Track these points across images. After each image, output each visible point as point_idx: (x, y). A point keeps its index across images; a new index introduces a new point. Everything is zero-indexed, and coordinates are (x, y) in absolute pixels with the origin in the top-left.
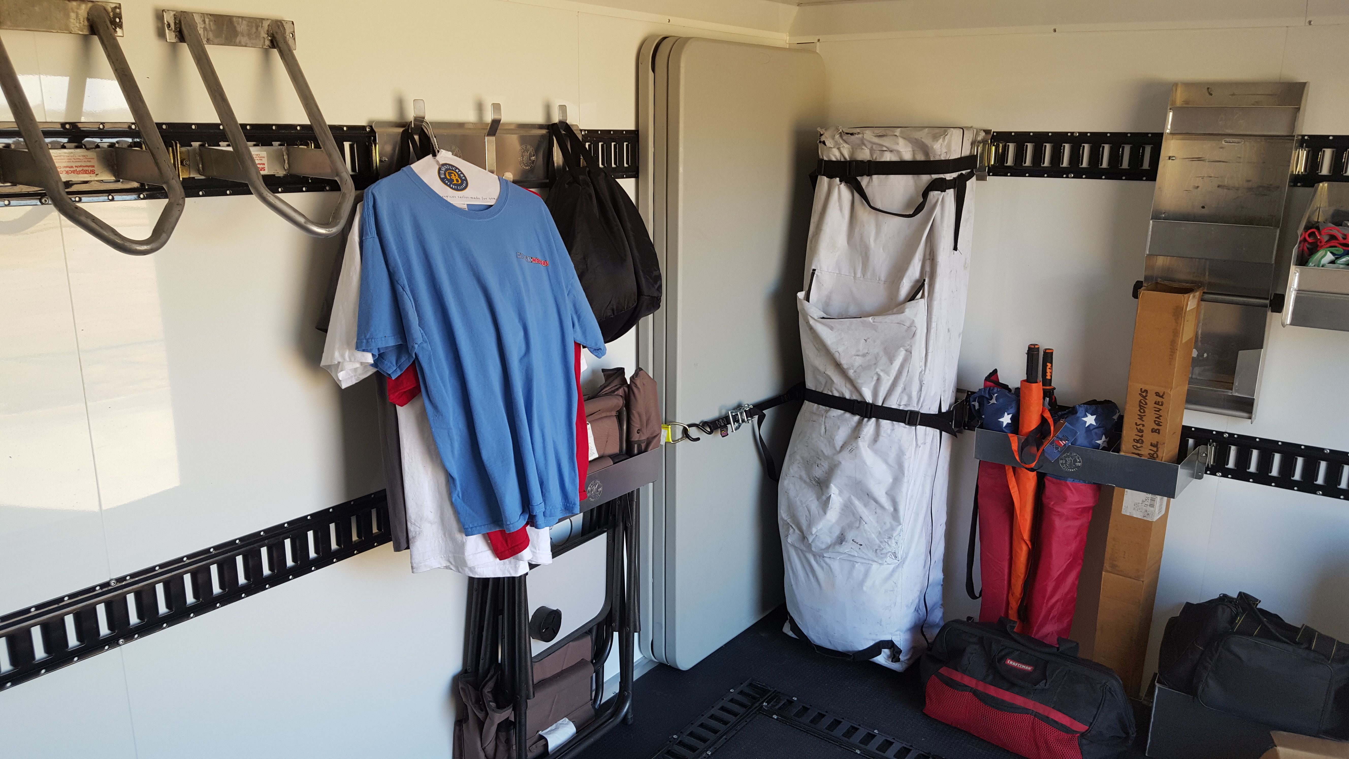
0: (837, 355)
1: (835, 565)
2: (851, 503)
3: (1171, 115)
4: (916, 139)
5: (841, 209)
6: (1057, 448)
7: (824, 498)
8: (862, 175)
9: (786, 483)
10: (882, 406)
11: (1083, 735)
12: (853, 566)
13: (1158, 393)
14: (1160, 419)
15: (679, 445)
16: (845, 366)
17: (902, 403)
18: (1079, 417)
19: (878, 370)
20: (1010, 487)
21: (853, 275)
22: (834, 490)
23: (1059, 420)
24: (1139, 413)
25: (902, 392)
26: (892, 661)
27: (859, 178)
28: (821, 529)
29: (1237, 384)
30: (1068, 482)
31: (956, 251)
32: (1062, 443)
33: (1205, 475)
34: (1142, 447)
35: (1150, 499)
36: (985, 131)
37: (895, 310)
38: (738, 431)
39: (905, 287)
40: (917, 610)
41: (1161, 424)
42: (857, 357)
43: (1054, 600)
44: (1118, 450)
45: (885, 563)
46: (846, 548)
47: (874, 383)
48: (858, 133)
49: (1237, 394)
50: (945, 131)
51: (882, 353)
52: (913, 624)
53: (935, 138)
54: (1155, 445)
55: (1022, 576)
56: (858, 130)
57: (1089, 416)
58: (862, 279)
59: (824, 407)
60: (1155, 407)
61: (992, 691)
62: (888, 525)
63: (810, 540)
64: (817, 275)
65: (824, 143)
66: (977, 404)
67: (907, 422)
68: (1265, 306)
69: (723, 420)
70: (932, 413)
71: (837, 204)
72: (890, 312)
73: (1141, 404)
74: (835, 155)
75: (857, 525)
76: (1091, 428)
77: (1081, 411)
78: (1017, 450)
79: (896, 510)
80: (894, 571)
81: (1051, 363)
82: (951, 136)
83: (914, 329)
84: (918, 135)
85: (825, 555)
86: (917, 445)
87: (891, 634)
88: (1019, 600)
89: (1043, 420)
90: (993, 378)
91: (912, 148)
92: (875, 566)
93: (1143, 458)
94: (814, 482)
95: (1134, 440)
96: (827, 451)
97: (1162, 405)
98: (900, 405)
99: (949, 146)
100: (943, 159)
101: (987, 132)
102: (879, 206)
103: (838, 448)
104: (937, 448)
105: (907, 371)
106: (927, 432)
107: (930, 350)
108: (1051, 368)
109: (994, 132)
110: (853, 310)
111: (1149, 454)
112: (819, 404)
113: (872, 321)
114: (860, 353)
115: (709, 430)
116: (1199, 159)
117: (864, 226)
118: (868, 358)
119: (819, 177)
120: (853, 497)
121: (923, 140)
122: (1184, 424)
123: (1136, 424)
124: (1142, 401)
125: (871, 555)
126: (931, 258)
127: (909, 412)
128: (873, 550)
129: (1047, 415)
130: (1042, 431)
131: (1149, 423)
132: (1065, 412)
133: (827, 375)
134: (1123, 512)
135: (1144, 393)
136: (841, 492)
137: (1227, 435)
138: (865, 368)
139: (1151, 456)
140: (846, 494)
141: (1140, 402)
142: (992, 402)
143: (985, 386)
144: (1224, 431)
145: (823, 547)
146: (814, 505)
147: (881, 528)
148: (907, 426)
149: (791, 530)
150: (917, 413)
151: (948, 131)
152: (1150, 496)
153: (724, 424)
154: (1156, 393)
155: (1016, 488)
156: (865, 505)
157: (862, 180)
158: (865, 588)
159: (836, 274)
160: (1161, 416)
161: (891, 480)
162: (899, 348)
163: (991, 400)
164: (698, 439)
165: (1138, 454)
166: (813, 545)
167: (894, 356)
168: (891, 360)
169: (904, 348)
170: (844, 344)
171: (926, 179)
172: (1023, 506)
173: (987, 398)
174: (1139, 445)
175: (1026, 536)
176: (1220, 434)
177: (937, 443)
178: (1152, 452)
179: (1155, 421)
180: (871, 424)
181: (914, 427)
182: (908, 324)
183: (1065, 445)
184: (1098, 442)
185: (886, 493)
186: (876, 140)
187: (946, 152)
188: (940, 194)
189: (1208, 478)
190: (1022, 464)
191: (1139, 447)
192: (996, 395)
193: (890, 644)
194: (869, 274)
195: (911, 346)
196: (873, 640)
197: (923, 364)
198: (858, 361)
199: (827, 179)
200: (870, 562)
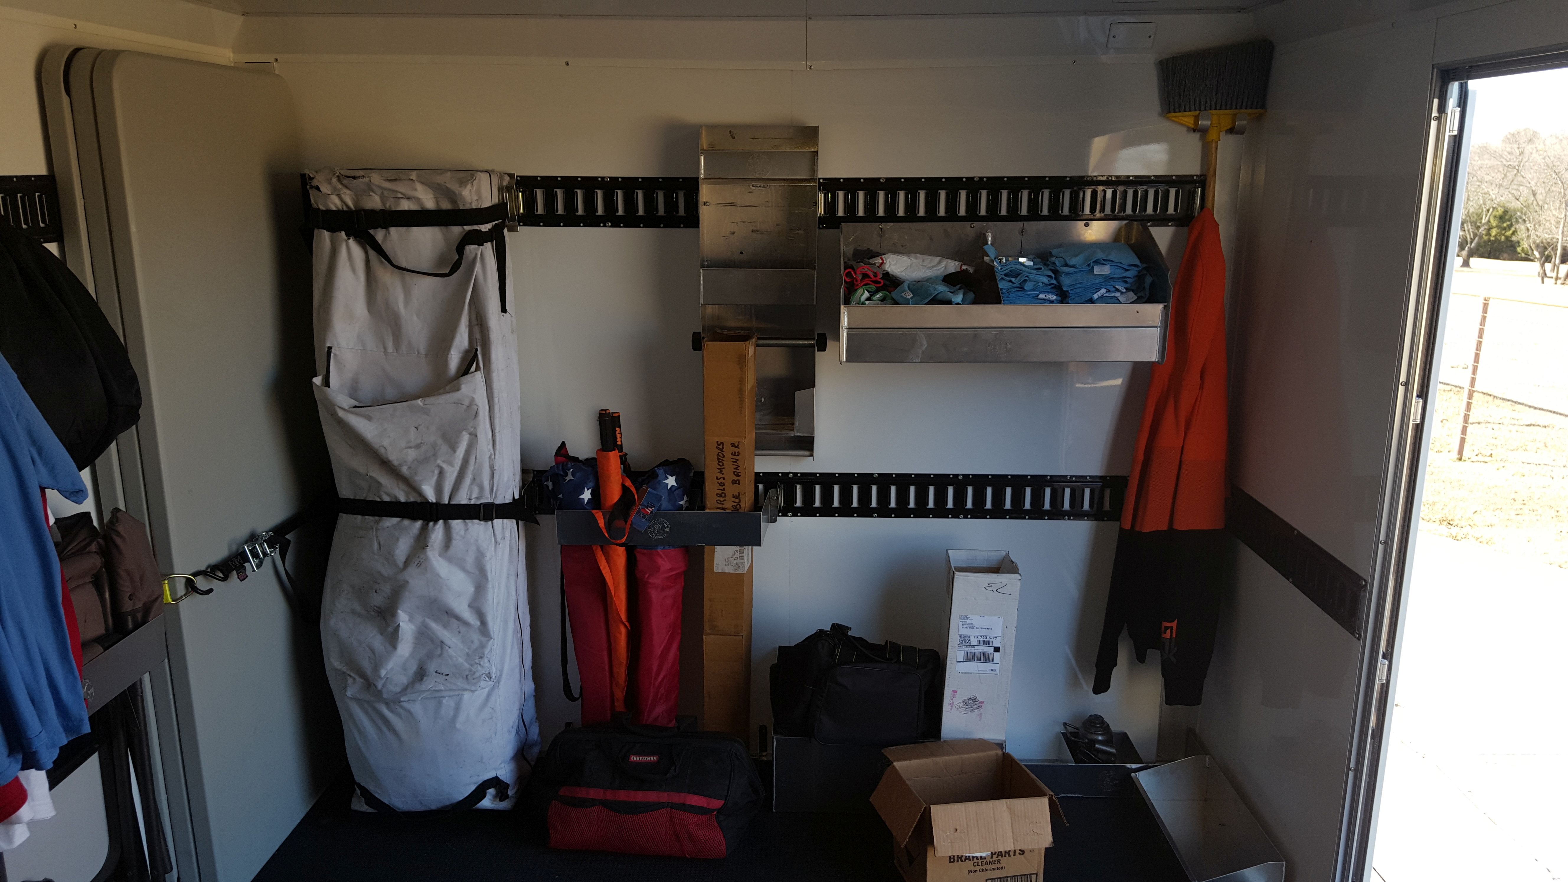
0: (382, 451)
1: (417, 708)
2: (426, 627)
3: (702, 158)
4: (438, 184)
5: (354, 270)
6: (644, 517)
7: (390, 629)
8: (375, 228)
9: (332, 622)
10: (449, 505)
11: (720, 811)
12: (440, 703)
13: (733, 443)
14: (738, 470)
15: (184, 605)
16: (396, 463)
17: (474, 496)
18: (660, 481)
19: (439, 462)
20: (601, 568)
21: (383, 350)
22: (402, 617)
23: (642, 487)
24: (719, 467)
25: (472, 484)
26: (500, 801)
27: (371, 231)
28: (392, 669)
29: (797, 424)
30: (658, 550)
31: (506, 313)
32: (649, 510)
33: (778, 518)
34: (724, 500)
35: (738, 551)
36: (509, 175)
37: (448, 388)
38: (261, 569)
39: (454, 360)
40: (517, 733)
41: (740, 474)
42: (409, 450)
43: (660, 679)
44: (703, 508)
45: (480, 689)
46: (429, 683)
47: (435, 478)
48: (363, 176)
49: (798, 434)
50: (472, 176)
51: (440, 441)
52: (516, 750)
53: (463, 183)
54: (737, 497)
55: (624, 662)
56: (361, 173)
57: (670, 477)
58: (395, 354)
59: (372, 518)
60: (732, 459)
61: (623, 796)
62: (476, 643)
63: (380, 686)
64: (335, 354)
65: (318, 188)
66: (550, 484)
67: (481, 518)
68: (812, 346)
69: (237, 558)
70: (507, 501)
71: (348, 264)
72: (441, 391)
73: (719, 457)
74: (334, 203)
75: (439, 652)
76: (673, 489)
77: (660, 472)
78: (604, 526)
79: (483, 623)
80: (489, 695)
81: (620, 427)
82: (480, 181)
83: (475, 408)
84: (440, 179)
85: (402, 699)
86: (496, 542)
87: (496, 769)
88: (624, 688)
89: (625, 489)
90: (563, 451)
91: (434, 195)
92: (467, 695)
93: (727, 511)
94: (373, 613)
95: (717, 494)
96: (386, 571)
97: (738, 455)
98: (470, 499)
99: (478, 192)
100: (474, 207)
101: (511, 176)
102: (404, 265)
103: (401, 565)
104: (516, 541)
105: (474, 457)
106: (505, 525)
107: (497, 430)
108: (620, 433)
109: (517, 176)
110: (390, 392)
111: (732, 506)
112: (363, 514)
113: (421, 404)
114: (412, 444)
115: (221, 575)
116: (732, 204)
117: (387, 290)
118: (424, 448)
119: (316, 231)
120: (428, 621)
121: (447, 185)
122: (755, 471)
123: (717, 477)
124: (720, 454)
125: (461, 683)
126: (479, 324)
127: (482, 507)
128: (463, 677)
129: (628, 483)
130: (626, 501)
131: (729, 476)
132: (645, 477)
133: (371, 477)
134: (716, 570)
135: (720, 445)
136: (411, 619)
137: (792, 475)
138: (424, 461)
139: (735, 508)
140: (419, 619)
141: (718, 455)
142: (568, 478)
143: (557, 463)
144: (788, 471)
145: (398, 689)
146: (377, 642)
147: (469, 649)
148: (482, 522)
149: (350, 681)
150: (492, 504)
151: (476, 175)
152: (738, 548)
153: (240, 563)
154: (731, 444)
155: (607, 567)
156: (445, 626)
157: (376, 233)
158: (458, 726)
159: (359, 351)
160: (739, 466)
161: (472, 589)
162: (461, 432)
163: (566, 476)
164: (211, 590)
165: (722, 509)
166: (384, 691)
167: (457, 443)
168: (453, 448)
169: (466, 432)
170: (389, 437)
171: (457, 231)
172: (616, 587)
173: (560, 474)
174: (722, 499)
175: (623, 617)
176: (786, 475)
177: (515, 535)
178: (735, 504)
179: (734, 472)
180: (439, 528)
181: (490, 522)
182: (466, 402)
183: (652, 512)
184: (681, 503)
185: (469, 606)
186: (387, 185)
187: (477, 200)
188: (478, 249)
189: (781, 520)
190: (612, 541)
191: (724, 501)
192: (571, 470)
193: (495, 782)
194: (404, 348)
195: (475, 428)
196: (476, 783)
197: (491, 447)
198: (412, 454)
199: (328, 233)
200: (461, 692)
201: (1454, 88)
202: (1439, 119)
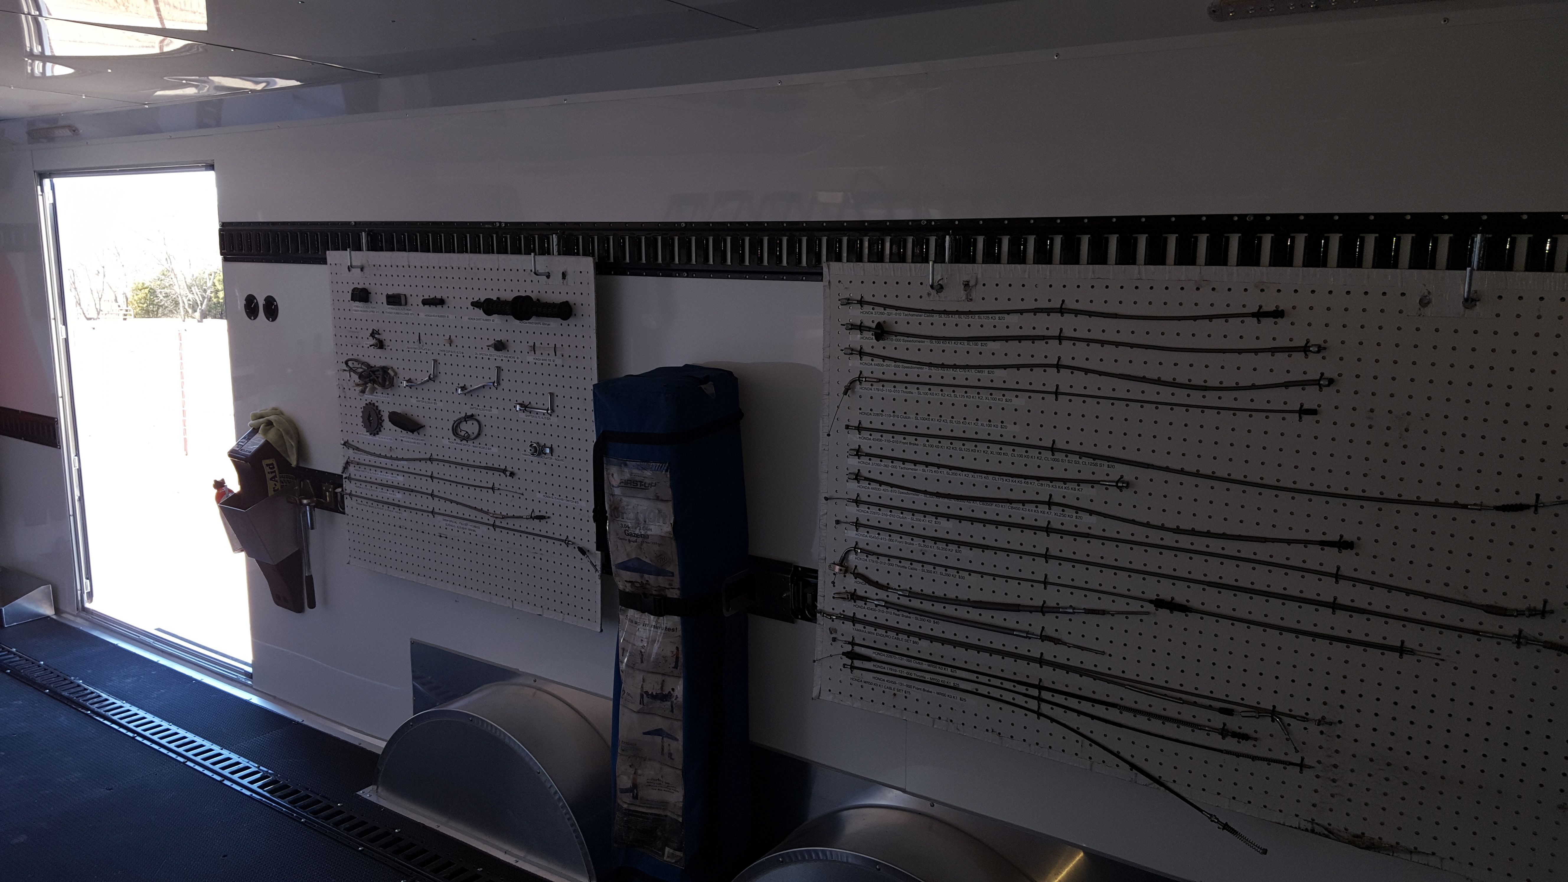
201: (47, 182)
202: (42, 195)
